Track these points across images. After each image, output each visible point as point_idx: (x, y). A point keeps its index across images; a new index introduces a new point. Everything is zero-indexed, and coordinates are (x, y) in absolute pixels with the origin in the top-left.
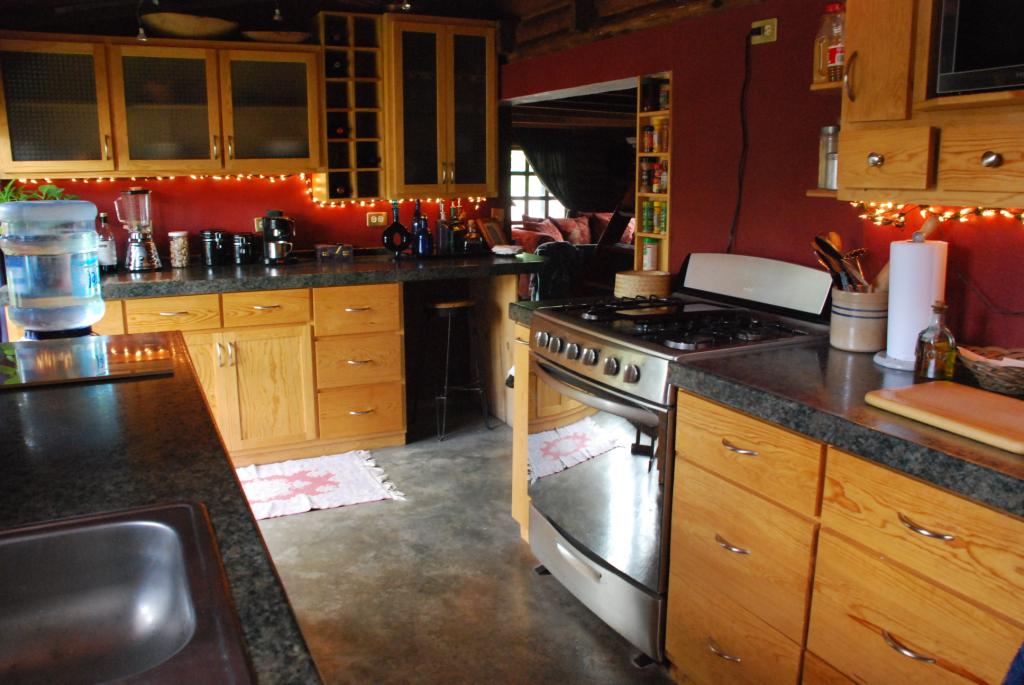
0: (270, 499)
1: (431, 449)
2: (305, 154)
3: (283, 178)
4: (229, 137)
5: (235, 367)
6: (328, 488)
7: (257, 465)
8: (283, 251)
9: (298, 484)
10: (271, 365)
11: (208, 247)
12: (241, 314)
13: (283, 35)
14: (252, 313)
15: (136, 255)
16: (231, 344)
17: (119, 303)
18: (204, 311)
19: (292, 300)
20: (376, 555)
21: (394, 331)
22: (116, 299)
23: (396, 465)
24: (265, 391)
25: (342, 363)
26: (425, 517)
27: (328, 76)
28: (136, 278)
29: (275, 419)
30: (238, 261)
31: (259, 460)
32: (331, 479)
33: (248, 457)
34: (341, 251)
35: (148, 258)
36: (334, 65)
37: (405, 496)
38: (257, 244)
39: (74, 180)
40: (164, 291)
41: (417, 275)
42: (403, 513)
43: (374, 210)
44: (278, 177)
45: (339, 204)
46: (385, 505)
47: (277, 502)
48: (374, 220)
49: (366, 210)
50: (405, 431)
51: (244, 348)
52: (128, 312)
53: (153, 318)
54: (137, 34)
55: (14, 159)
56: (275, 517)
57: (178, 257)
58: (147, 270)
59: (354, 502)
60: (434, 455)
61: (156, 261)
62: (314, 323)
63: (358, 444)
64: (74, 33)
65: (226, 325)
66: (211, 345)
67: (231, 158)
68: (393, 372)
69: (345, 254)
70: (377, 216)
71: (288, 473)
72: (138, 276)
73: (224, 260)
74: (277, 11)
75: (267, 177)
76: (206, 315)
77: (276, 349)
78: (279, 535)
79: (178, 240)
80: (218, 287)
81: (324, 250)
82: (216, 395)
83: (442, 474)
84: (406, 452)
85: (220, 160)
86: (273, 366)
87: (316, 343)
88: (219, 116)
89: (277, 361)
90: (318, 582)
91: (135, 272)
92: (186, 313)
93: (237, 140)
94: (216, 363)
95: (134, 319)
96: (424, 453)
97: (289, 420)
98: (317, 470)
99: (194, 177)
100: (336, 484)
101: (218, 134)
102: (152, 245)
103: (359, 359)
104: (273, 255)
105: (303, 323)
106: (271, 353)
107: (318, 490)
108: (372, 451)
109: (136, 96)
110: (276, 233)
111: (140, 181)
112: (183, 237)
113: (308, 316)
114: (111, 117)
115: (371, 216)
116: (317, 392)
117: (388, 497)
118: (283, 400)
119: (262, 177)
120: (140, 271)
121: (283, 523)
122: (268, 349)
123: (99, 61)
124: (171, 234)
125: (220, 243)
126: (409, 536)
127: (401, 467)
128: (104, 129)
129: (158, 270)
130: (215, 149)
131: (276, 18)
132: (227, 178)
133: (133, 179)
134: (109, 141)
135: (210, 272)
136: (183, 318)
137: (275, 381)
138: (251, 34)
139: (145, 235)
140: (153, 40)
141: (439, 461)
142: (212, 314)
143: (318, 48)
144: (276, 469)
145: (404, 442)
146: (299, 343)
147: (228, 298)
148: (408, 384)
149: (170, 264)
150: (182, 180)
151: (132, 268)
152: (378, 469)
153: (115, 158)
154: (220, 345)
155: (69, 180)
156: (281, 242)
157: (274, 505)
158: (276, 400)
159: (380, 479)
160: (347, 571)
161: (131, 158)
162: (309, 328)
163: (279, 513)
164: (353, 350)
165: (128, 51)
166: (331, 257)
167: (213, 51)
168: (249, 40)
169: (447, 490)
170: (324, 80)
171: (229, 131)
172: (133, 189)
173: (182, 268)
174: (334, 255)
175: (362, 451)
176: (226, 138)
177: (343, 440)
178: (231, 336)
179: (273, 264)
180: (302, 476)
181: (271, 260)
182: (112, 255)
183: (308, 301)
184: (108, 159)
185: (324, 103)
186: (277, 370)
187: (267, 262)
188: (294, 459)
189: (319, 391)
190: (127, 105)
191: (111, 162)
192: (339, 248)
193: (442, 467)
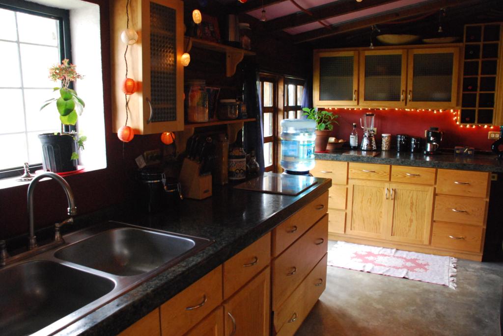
0: (390, 267)
1: (494, 269)
2: (449, 100)
3: (441, 111)
4: (410, 91)
5: (393, 201)
6: (422, 270)
7: (397, 250)
8: (434, 147)
9: (409, 264)
10: (411, 203)
11: (398, 142)
12: (399, 176)
13: (442, 40)
14: (405, 177)
15: (365, 142)
16: (393, 189)
17: (347, 163)
18: (382, 172)
19: (426, 173)
20: (415, 309)
21: (483, 198)
22: (345, 161)
23: (467, 271)
24: (406, 215)
25: (449, 210)
26: (458, 301)
27: (465, 59)
28: (364, 153)
29: (409, 230)
30: (412, 151)
31: (399, 247)
32: (426, 267)
33: (394, 244)
34: (467, 151)
35: (370, 145)
36: (470, 53)
37: (455, 288)
38: (422, 143)
39: (345, 109)
40: (366, 161)
41: (501, 169)
42: (447, 295)
43: (493, 130)
44: (439, 111)
45: (472, 126)
46: (442, 287)
47: (392, 269)
48: (493, 136)
49: (488, 130)
50: (482, 254)
51: (399, 193)
52: (350, 167)
53: (360, 172)
54: (370, 45)
55: (320, 100)
56: (385, 275)
57: (385, 146)
58: (369, 150)
59: (427, 281)
60: (494, 272)
61: (374, 147)
62: (436, 186)
63: (452, 254)
64: (348, 47)
65: (392, 180)
66: (384, 188)
67: (410, 101)
68: (478, 219)
69: (469, 153)
70: (495, 134)
71: (409, 258)
72: (365, 152)
73: (405, 149)
74: (440, 28)
75: (433, 111)
76: (383, 174)
77: (415, 197)
78: (380, 283)
79: (385, 137)
80: (390, 162)
81: (458, 149)
82: (383, 211)
83: (490, 283)
84: (478, 266)
85: (404, 101)
86: (412, 204)
87: (436, 197)
88: (406, 81)
89: (414, 202)
90: (379, 310)
91: (364, 150)
92: (374, 172)
93: (413, 92)
94: (385, 197)
95: (351, 171)
96: (488, 269)
97: (416, 232)
98: (423, 260)
99: (397, 109)
100: (426, 270)
101: (405, 89)
102: (373, 139)
103: (459, 210)
104: (429, 150)
105: (431, 185)
106: (412, 197)
107: (415, 270)
108: (459, 259)
109: (370, 73)
110: (432, 139)
111: (372, 110)
112: (388, 137)
113: (433, 182)
114: (358, 82)
115: (491, 133)
116: (433, 221)
117: (447, 284)
118: (415, 222)
119: (430, 110)
120: (366, 150)
121: (386, 279)
122: (411, 195)
123: (356, 58)
124: (383, 135)
125: (404, 141)
126: (439, 307)
127: (468, 273)
128: (355, 87)
129: (375, 150)
130: (402, 97)
131: (439, 31)
132: (412, 110)
133: (369, 109)
134: (356, 93)
135: (398, 155)
136: (373, 174)
137: (412, 212)
138: (425, 40)
139: (370, 134)
140: (376, 47)
141: (493, 276)
142: (386, 174)
143: (461, 44)
144: (405, 254)
145: (481, 260)
146: (427, 195)
147: (394, 168)
148: (487, 229)
149: (381, 148)
150: (392, 111)
151: (363, 148)
152: (455, 270)
153: (358, 100)
154: (387, 189)
155: (344, 109)
156: (434, 143)
157: (389, 269)
158: (411, 221)
159: (450, 275)
160: (395, 311)
161: (365, 100)
162: (433, 188)
163: (388, 274)
164: (456, 204)
165: (367, 53)
166: (461, 154)
167: (406, 50)
168: (426, 43)
169: (483, 293)
170: (463, 60)
171: (410, 88)
172: (368, 113)
173: (386, 151)
174: (463, 153)
175: (454, 258)
176: (408, 92)
177: (444, 249)
178: (394, 186)
179: (428, 154)
180: (413, 261)
181: (427, 152)
182: (355, 142)
183: (434, 175)
184: (355, 100)
185: (462, 73)
186: (414, 206)
187: (425, 152)
188: (416, 252)
189: (434, 221)
190: (365, 76)
191: (356, 102)
192: (466, 150)
193: (493, 280)
